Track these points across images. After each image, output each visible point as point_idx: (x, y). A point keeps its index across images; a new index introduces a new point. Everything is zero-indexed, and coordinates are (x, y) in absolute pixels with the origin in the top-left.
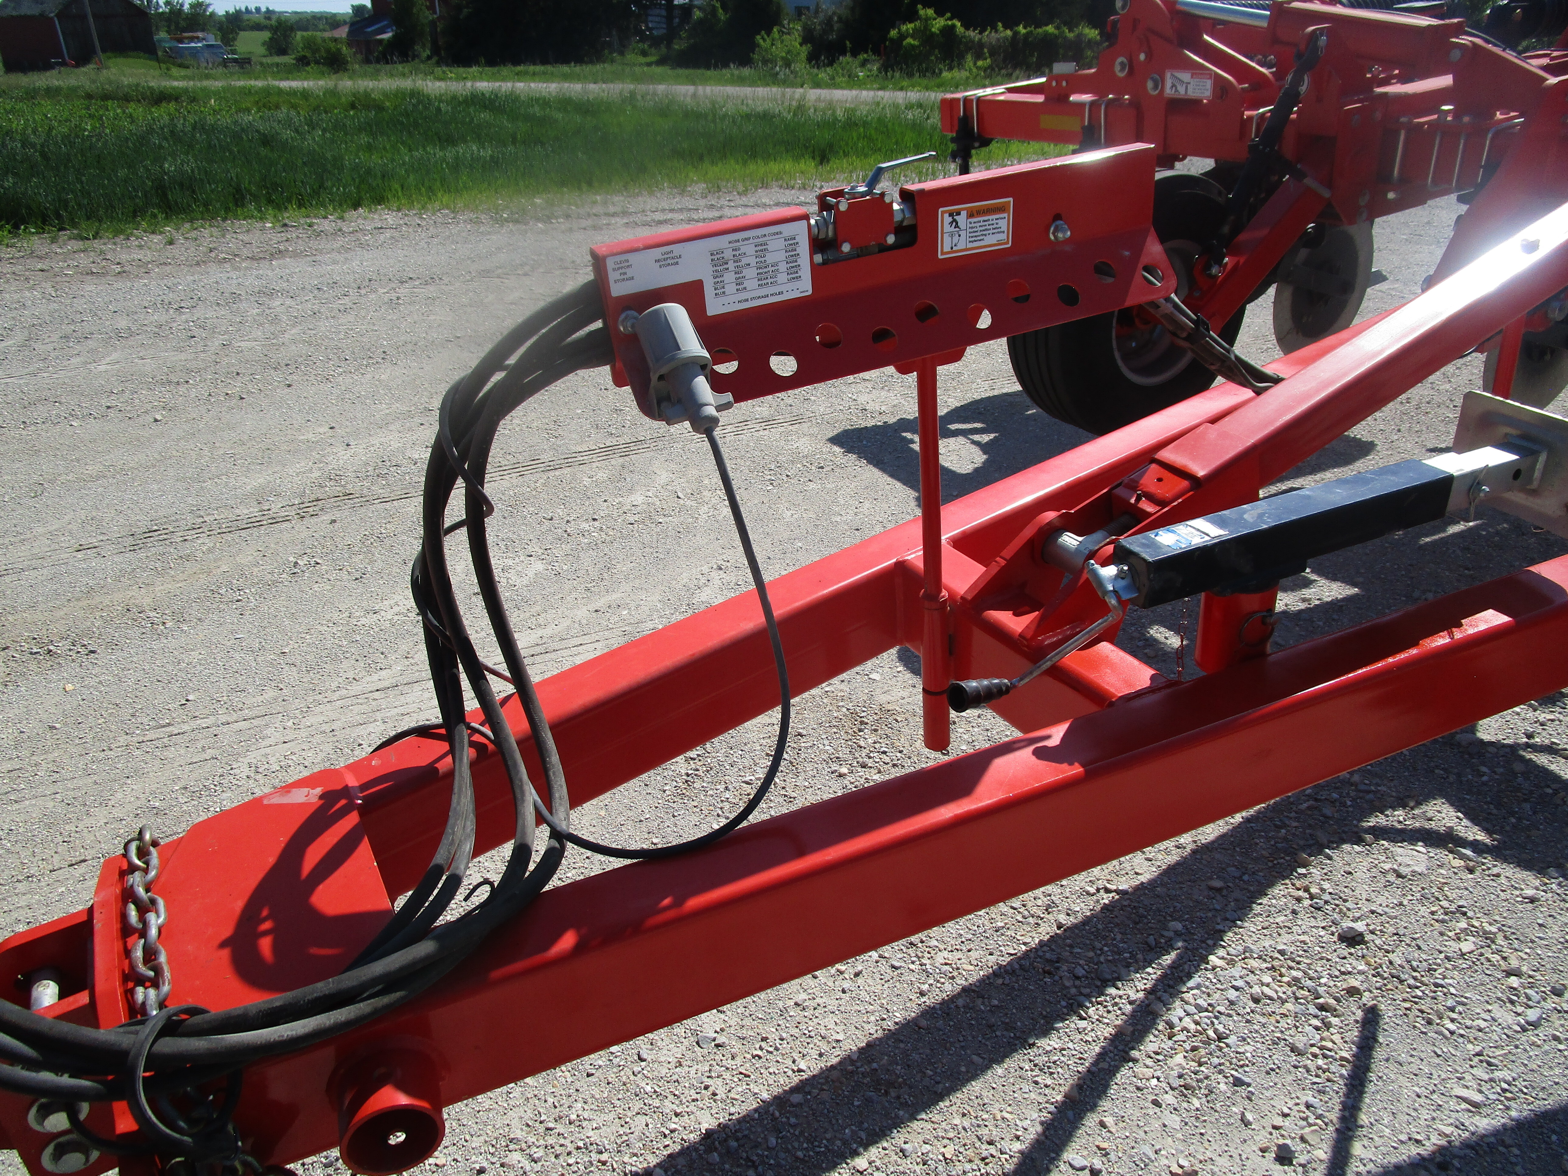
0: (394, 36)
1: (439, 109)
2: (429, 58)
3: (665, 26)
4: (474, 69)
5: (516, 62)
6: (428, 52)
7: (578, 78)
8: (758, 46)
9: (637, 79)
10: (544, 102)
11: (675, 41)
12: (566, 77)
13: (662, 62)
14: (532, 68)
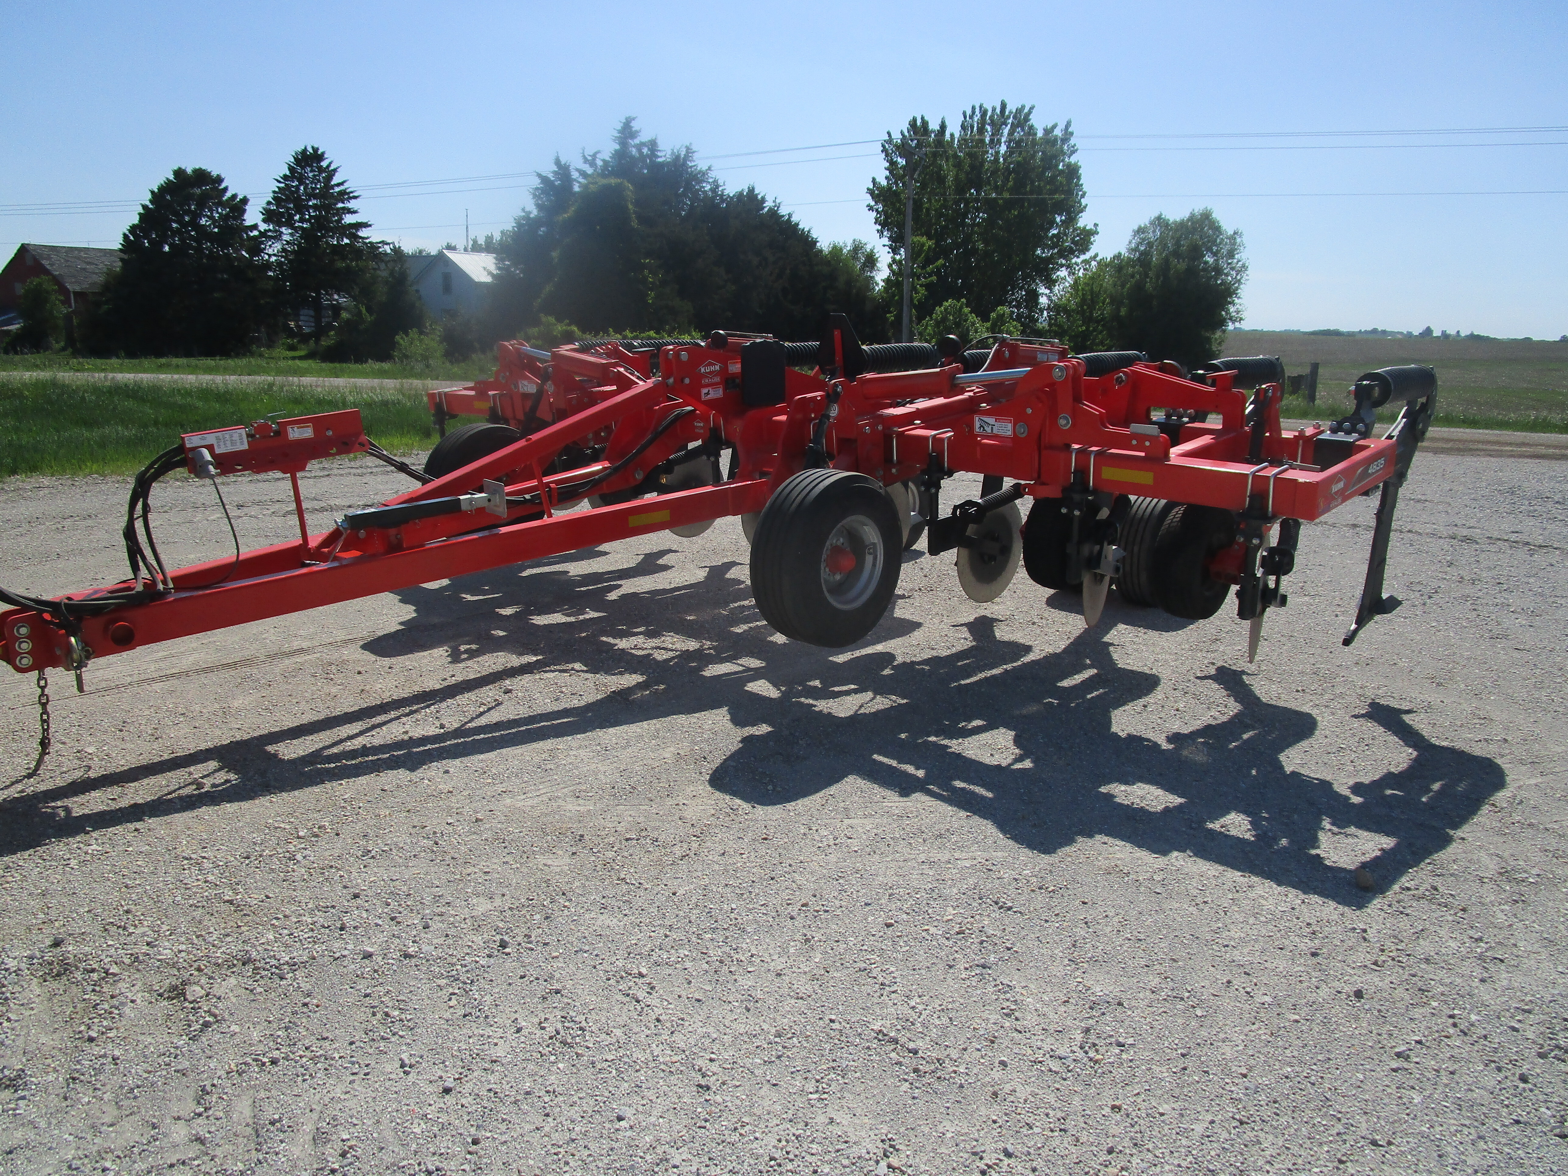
0: (22, 328)
1: (83, 398)
2: (64, 349)
3: (313, 324)
4: (114, 361)
5: (159, 354)
6: (62, 344)
7: (226, 370)
8: (398, 343)
9: (280, 372)
10: (187, 393)
11: (323, 338)
12: (209, 370)
13: (311, 356)
14: (175, 361)
